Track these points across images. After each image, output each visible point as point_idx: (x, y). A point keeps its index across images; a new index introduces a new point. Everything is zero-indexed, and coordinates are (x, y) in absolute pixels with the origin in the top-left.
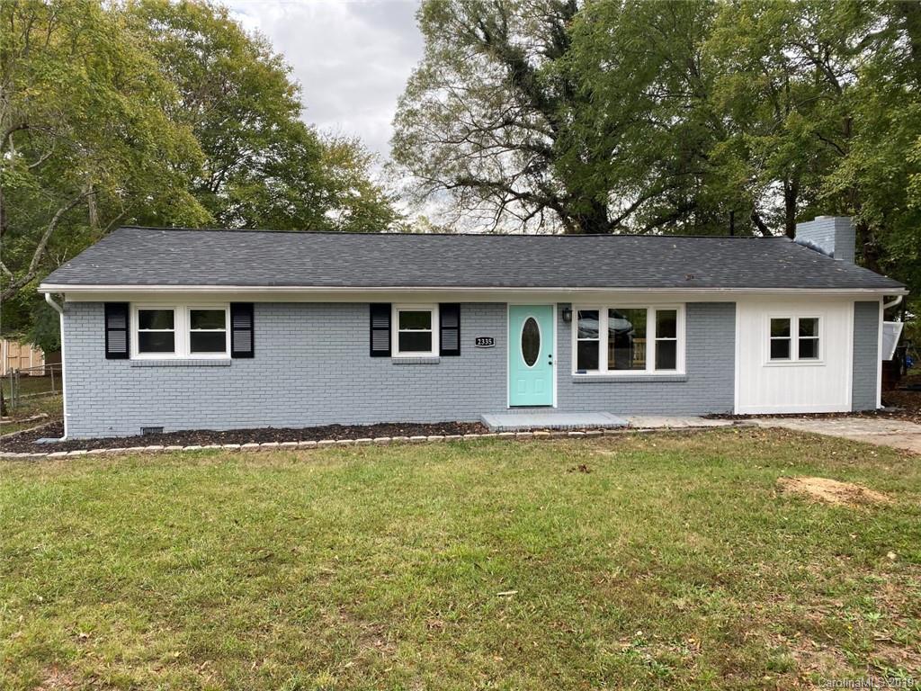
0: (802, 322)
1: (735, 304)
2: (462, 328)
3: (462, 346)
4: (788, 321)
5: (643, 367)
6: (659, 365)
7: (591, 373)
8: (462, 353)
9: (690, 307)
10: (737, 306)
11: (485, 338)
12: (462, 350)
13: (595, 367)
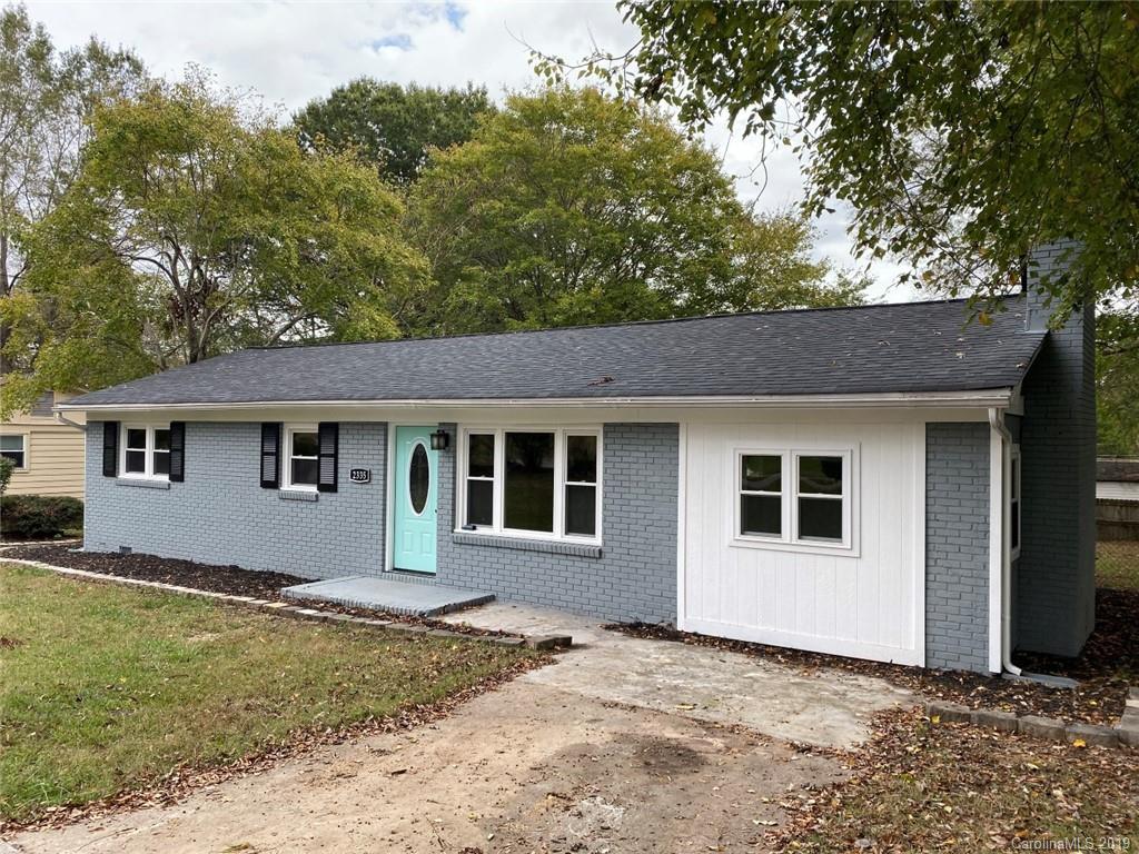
0: (806, 464)
1: (677, 426)
2: (340, 456)
3: (340, 480)
4: (776, 460)
5: (549, 527)
6: (571, 528)
7: (482, 530)
8: (339, 490)
9: (610, 428)
10: (681, 428)
11: (359, 470)
12: (339, 485)
13: (489, 522)
